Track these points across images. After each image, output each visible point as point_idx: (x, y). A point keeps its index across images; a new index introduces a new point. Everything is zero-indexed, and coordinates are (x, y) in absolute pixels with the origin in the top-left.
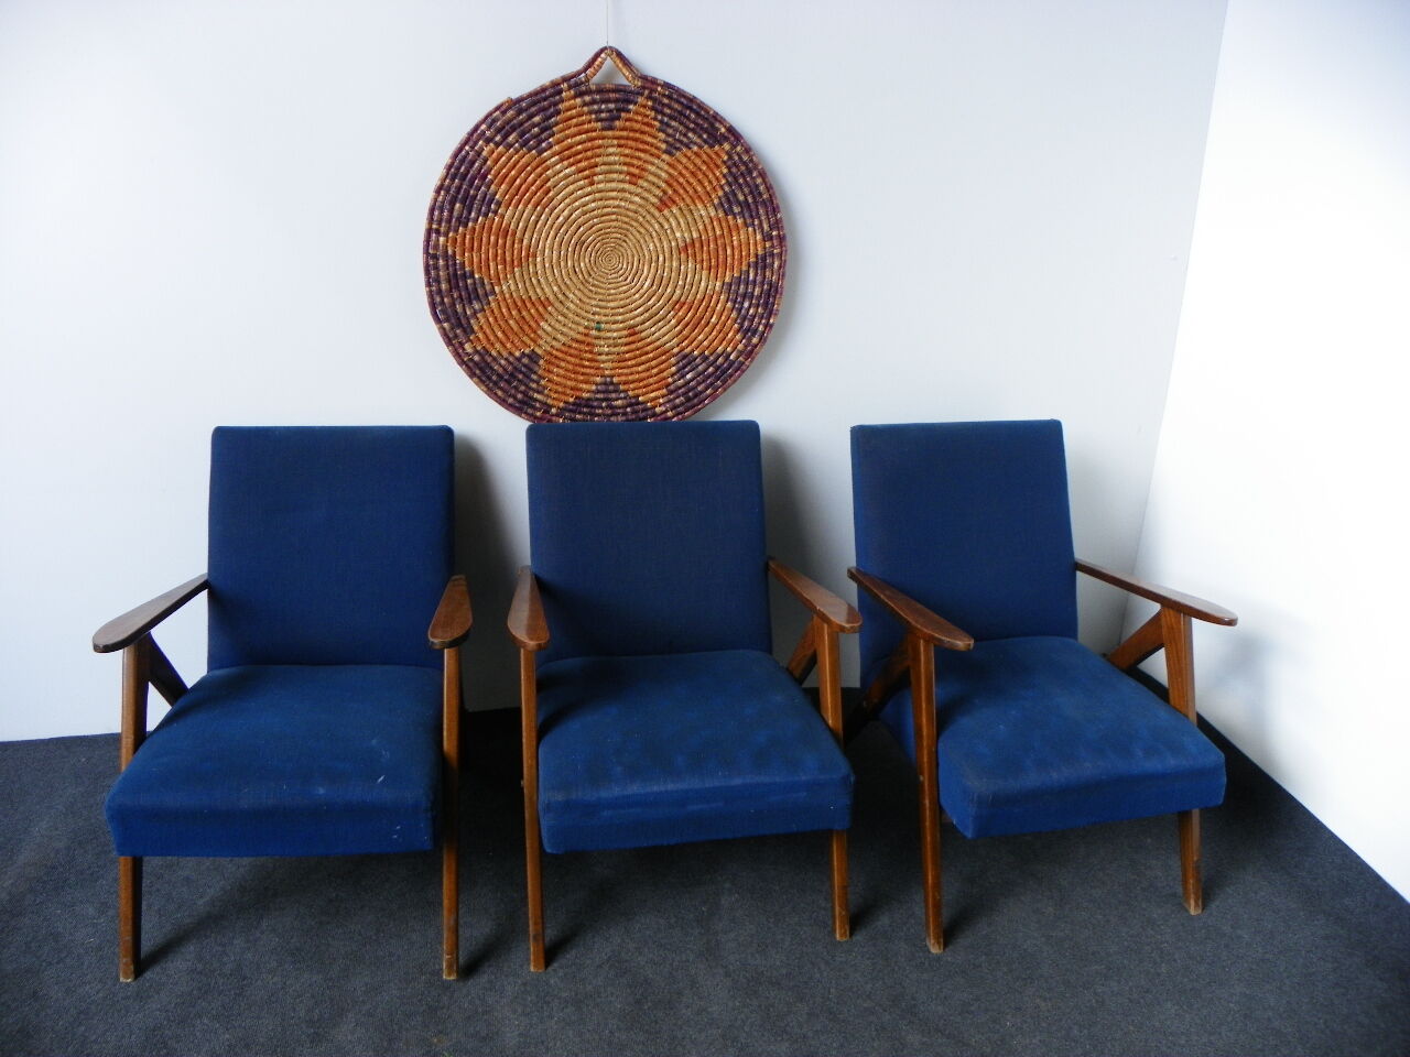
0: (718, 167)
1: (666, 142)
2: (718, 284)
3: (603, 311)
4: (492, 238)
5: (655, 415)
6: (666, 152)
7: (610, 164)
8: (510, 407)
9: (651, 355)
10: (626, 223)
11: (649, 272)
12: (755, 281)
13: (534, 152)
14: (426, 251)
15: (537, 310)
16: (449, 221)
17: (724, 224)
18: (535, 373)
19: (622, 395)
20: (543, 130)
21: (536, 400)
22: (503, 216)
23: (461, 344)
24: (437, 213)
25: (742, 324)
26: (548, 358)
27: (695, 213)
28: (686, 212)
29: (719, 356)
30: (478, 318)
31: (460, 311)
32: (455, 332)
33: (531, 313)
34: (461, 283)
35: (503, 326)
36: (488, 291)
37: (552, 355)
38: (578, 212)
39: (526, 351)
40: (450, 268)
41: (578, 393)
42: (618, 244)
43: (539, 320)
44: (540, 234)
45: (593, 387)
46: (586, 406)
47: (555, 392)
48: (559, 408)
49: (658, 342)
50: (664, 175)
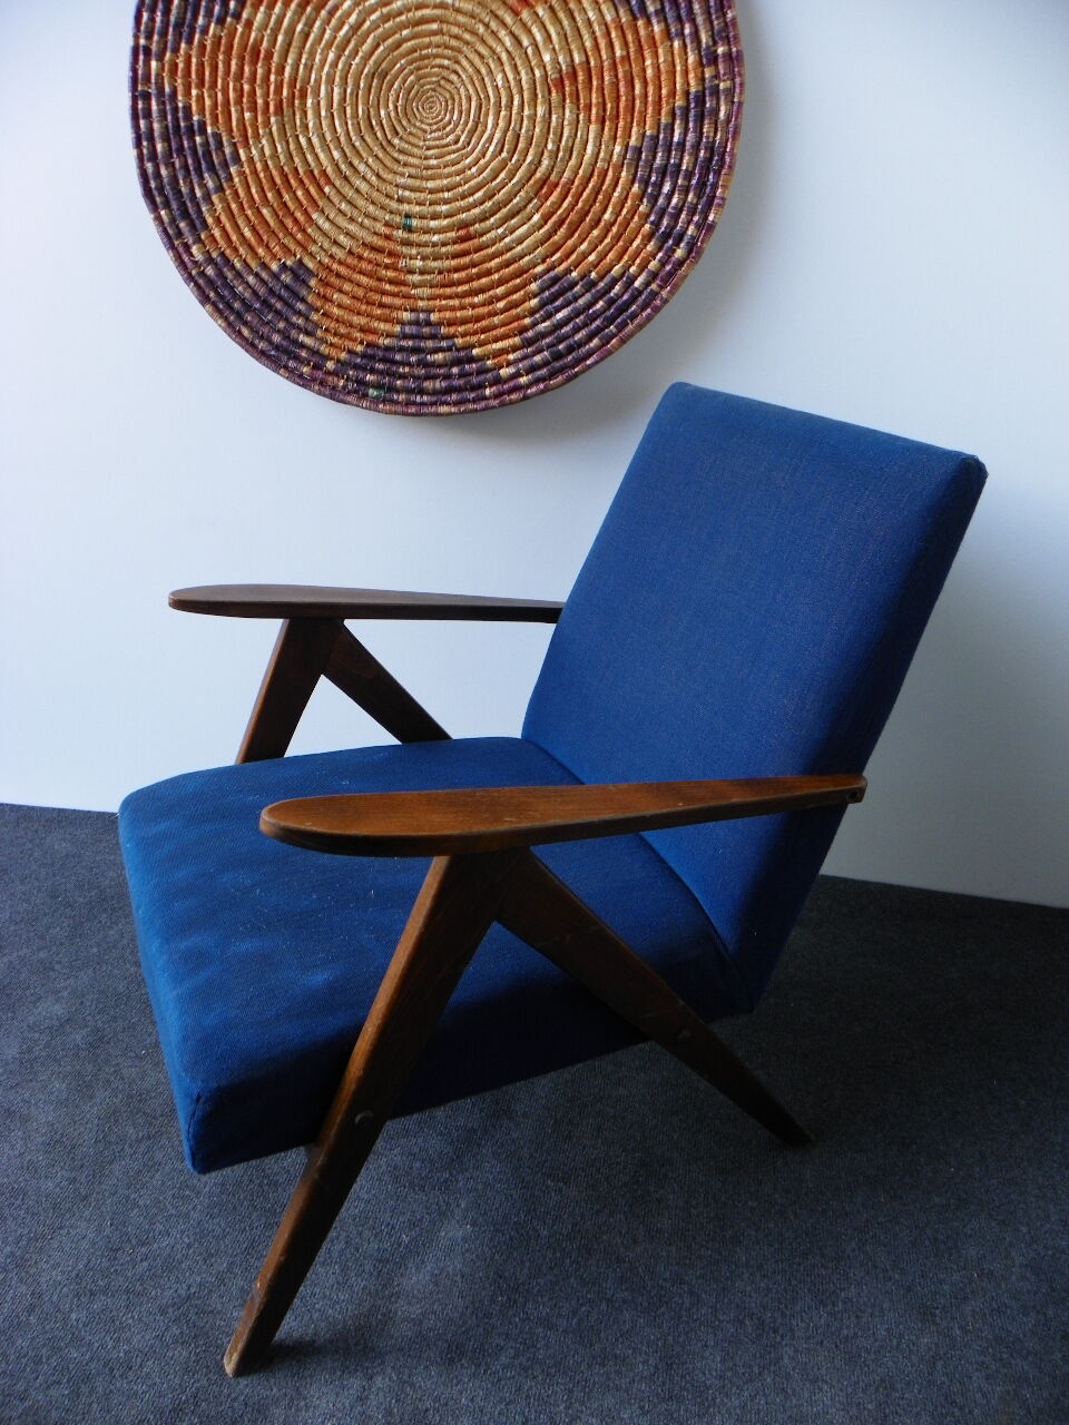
2: (618, 149)
3: (413, 195)
4: (234, 62)
5: (498, 381)
8: (262, 355)
9: (496, 276)
10: (456, 37)
11: (496, 125)
12: (682, 144)
15: (307, 191)
16: (164, 34)
17: (630, 37)
18: (303, 300)
19: (444, 344)
21: (302, 346)
22: (249, 24)
23: (187, 248)
24: (145, 16)
25: (657, 224)
26: (323, 274)
27: (576, 14)
28: (561, 15)
29: (615, 281)
30: (212, 204)
31: (184, 190)
32: (177, 226)
33: (297, 198)
34: (185, 143)
35: (253, 218)
36: (228, 157)
37: (331, 271)
38: (373, 17)
39: (289, 263)
40: (169, 117)
41: (371, 338)
42: (443, 78)
43: (310, 210)
44: (312, 55)
45: (398, 328)
46: (383, 360)
47: (335, 334)
48: (338, 361)
49: (509, 254)
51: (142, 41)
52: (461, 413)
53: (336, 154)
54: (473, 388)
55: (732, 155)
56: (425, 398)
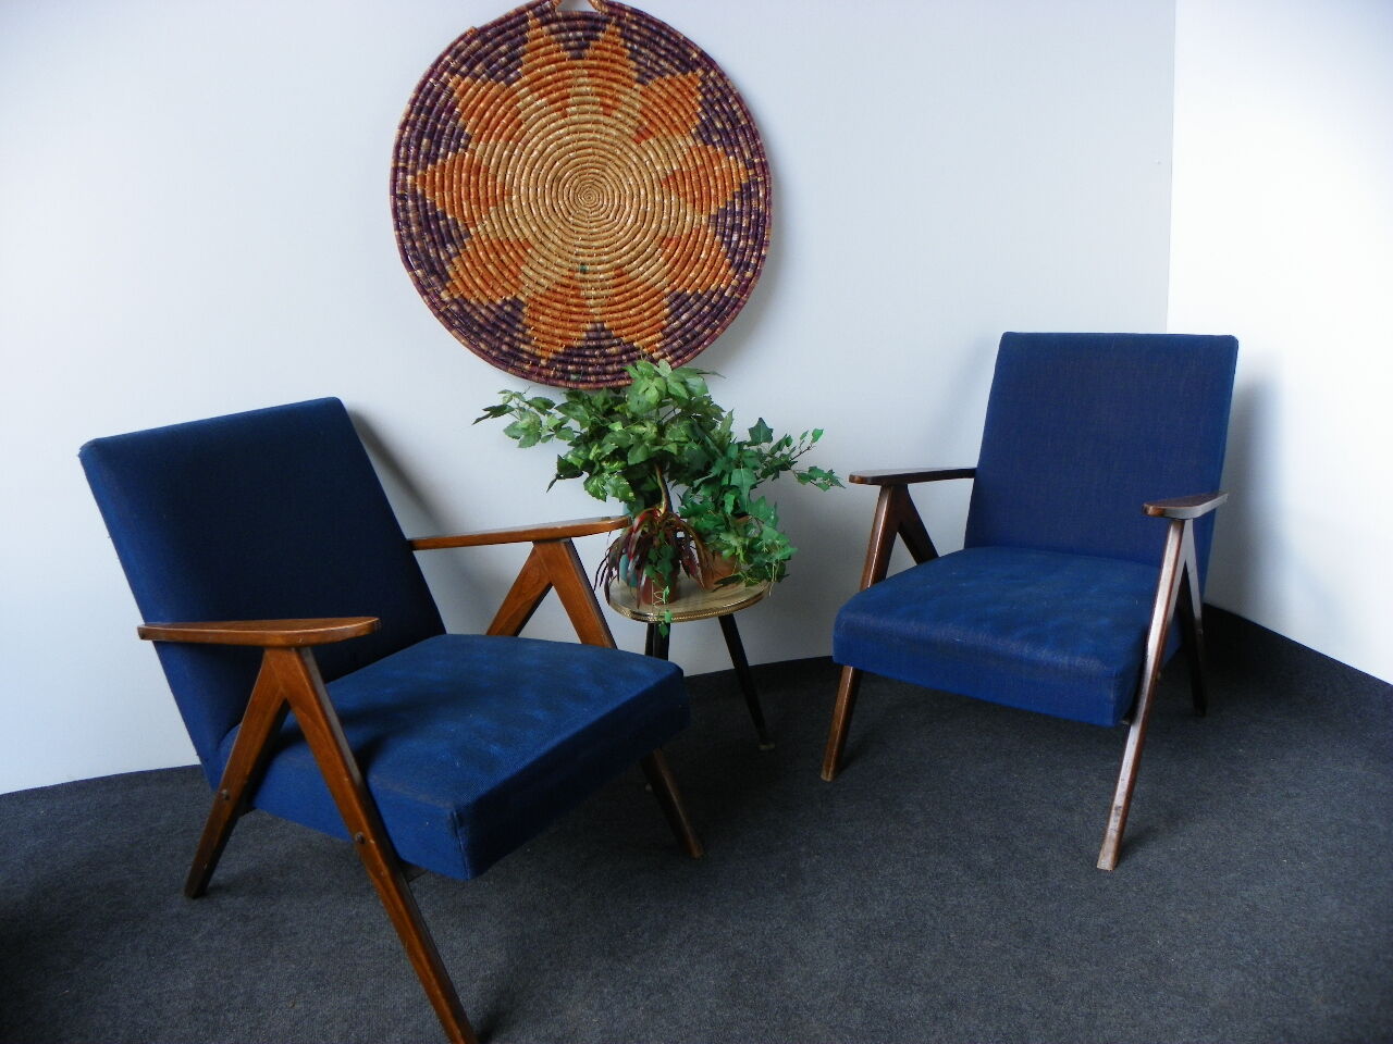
0: (692, 94)
1: (637, 70)
2: (704, 217)
3: (585, 251)
4: (464, 175)
6: (638, 81)
7: (581, 94)
8: (495, 362)
9: (642, 297)
10: (603, 157)
11: (631, 207)
12: (741, 212)
13: (502, 82)
14: (393, 192)
15: (516, 252)
16: (416, 158)
17: (704, 155)
18: (519, 322)
19: (616, 341)
20: (510, 60)
21: (523, 351)
22: (473, 152)
23: (437, 293)
24: (402, 150)
25: (733, 259)
27: (673, 144)
28: (664, 143)
29: (713, 294)
30: (453, 263)
31: (433, 255)
32: (429, 280)
33: (510, 257)
34: (432, 225)
35: (480, 271)
36: (462, 233)
37: (536, 301)
38: (552, 147)
39: (508, 298)
40: (421, 210)
41: (567, 343)
42: (596, 180)
43: (519, 264)
44: (514, 170)
45: (584, 335)
46: (578, 356)
47: (544, 342)
48: (548, 359)
49: (646, 284)
50: (638, 106)
51: (402, 163)
53: (534, 229)
55: (770, 216)
56: (608, 377)
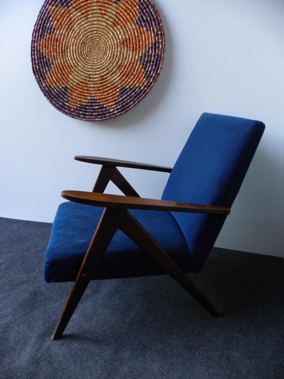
0: (135, 6)
2: (137, 57)
3: (91, 70)
4: (52, 42)
5: (110, 112)
6: (115, 3)
7: (93, 10)
8: (57, 108)
9: (109, 88)
10: (100, 34)
11: (109, 53)
12: (151, 55)
13: (66, 8)
15: (68, 70)
16: (38, 37)
17: (139, 32)
18: (67, 95)
19: (98, 104)
21: (66, 105)
22: (56, 34)
23: (42, 84)
24: (34, 34)
25: (146, 74)
26: (71, 89)
27: (127, 27)
28: (123, 27)
29: (137, 88)
30: (47, 74)
31: (42, 71)
32: (40, 79)
33: (66, 72)
34: (42, 60)
35: (56, 76)
36: (51, 63)
37: (73, 88)
38: (82, 31)
39: (64, 86)
40: (39, 55)
41: (81, 103)
42: (98, 43)
43: (68, 74)
44: (69, 39)
45: (87, 101)
46: (84, 108)
47: (74, 103)
48: (74, 109)
49: (112, 83)
50: (114, 12)
51: (34, 39)
52: (101, 120)
53: (74, 62)
54: (104, 114)
55: (163, 57)
56: (93, 117)
